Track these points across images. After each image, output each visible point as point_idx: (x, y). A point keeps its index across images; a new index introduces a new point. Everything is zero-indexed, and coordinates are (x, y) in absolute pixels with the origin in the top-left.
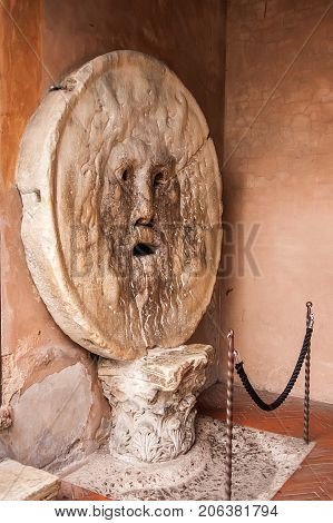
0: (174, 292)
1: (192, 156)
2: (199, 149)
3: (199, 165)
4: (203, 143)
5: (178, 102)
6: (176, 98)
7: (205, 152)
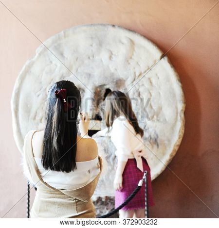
1: (140, 74)
2: (149, 69)
3: (149, 79)
4: (155, 63)
5: (123, 44)
6: (120, 42)
7: (157, 69)
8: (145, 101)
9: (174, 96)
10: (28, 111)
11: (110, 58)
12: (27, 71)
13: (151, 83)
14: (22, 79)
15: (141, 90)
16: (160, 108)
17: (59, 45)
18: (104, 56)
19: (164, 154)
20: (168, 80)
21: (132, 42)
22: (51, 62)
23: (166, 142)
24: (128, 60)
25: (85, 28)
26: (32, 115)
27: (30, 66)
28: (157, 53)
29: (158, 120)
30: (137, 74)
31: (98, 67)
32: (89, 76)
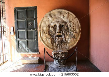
0: (66, 43)
2: (73, 20)
4: (74, 18)
6: (66, 13)
7: (75, 20)
8: (72, 28)
9: (79, 26)
11: (63, 17)
12: (43, 21)
13: (73, 23)
14: (41, 22)
15: (71, 25)
16: (76, 29)
17: (50, 14)
18: (62, 17)
19: (77, 41)
20: (77, 22)
21: (69, 13)
22: (48, 18)
23: (77, 38)
24: (68, 18)
25: (57, 10)
26: (44, 32)
27: (43, 19)
28: (75, 16)
29: (75, 32)
30: (70, 21)
31: (60, 19)
32: (58, 21)
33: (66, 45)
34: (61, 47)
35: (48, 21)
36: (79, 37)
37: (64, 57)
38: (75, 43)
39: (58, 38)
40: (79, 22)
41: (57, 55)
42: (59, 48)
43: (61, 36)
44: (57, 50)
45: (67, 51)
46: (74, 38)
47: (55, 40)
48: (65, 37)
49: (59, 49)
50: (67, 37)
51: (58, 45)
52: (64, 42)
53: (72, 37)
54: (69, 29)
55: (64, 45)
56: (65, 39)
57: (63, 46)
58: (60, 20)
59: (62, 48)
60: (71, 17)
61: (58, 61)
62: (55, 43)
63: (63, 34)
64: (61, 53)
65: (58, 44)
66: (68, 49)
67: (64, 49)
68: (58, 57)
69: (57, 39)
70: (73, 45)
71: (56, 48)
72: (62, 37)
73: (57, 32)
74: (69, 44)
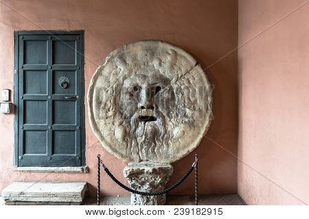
1: (182, 76)
2: (188, 72)
3: (188, 79)
4: (192, 68)
5: (169, 54)
6: (167, 53)
7: (193, 72)
8: (185, 95)
10: (99, 103)
11: (160, 64)
12: (99, 73)
13: (189, 82)
14: (95, 79)
15: (182, 87)
16: (196, 101)
17: (123, 54)
18: (155, 63)
19: (199, 133)
20: (201, 80)
21: (175, 53)
22: (117, 67)
23: (200, 125)
24: (172, 67)
25: (141, 43)
26: (102, 105)
27: (101, 70)
28: (193, 62)
29: (194, 109)
30: (179, 76)
31: (151, 70)
32: (145, 77)
33: (168, 145)
34: (153, 152)
35: (116, 74)
36: (207, 123)
37: (160, 183)
38: (193, 141)
39: (144, 124)
40: (205, 79)
41: (141, 176)
42: (147, 154)
43: (153, 119)
44: (141, 161)
45: (170, 166)
46: (192, 124)
47: (135, 130)
48: (164, 124)
49: (145, 158)
50: (171, 123)
51: (142, 147)
52: (163, 138)
53: (185, 122)
54: (177, 98)
55: (162, 145)
56: (165, 127)
57: (158, 149)
58: (150, 74)
59: (155, 154)
60: (184, 63)
61: (142, 197)
62: (136, 139)
63: (158, 112)
64: (151, 171)
65: (144, 141)
66: (174, 157)
67: (161, 158)
68: (143, 184)
69: (140, 128)
70: (189, 145)
71: (138, 154)
72: (156, 122)
73: (143, 108)
74: (177, 143)
